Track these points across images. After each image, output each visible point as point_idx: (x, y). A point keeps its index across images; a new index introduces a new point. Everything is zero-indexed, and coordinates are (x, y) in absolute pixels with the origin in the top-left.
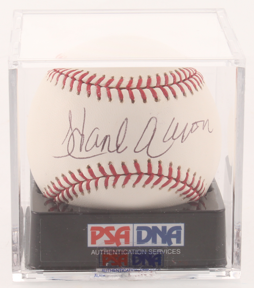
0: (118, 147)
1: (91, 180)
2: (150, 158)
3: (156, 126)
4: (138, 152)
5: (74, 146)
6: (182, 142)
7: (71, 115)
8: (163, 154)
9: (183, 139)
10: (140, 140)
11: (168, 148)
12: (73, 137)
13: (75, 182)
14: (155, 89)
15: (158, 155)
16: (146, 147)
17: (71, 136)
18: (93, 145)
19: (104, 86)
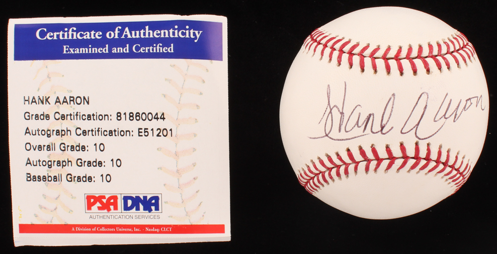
0: (382, 128)
1: (350, 164)
2: (418, 140)
3: (427, 103)
4: (406, 133)
5: (332, 125)
6: (454, 121)
7: (330, 90)
8: (433, 135)
9: (455, 118)
10: (408, 120)
11: (439, 128)
12: (332, 116)
13: (333, 166)
14: (427, 59)
15: (427, 137)
16: (414, 127)
17: (329, 115)
18: (354, 124)
19: (368, 56)
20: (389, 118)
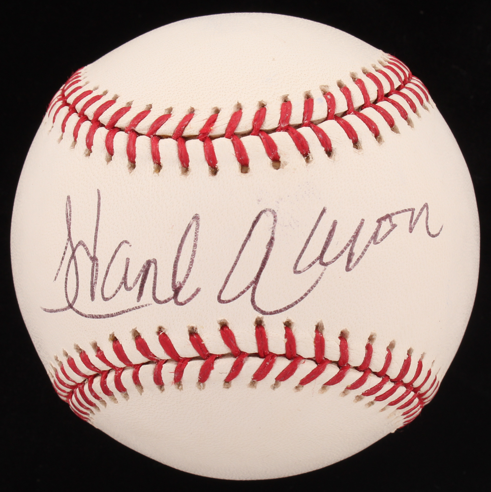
0: (177, 291)
2: (261, 315)
3: (273, 233)
4: (229, 301)
5: (77, 285)
6: (348, 269)
7: (70, 208)
8: (296, 302)
9: (349, 261)
11: (309, 287)
12: (76, 264)
14: (274, 136)
15: (281, 307)
16: (248, 288)
17: (70, 262)
18: (119, 283)
19: (146, 132)
20: (190, 269)
